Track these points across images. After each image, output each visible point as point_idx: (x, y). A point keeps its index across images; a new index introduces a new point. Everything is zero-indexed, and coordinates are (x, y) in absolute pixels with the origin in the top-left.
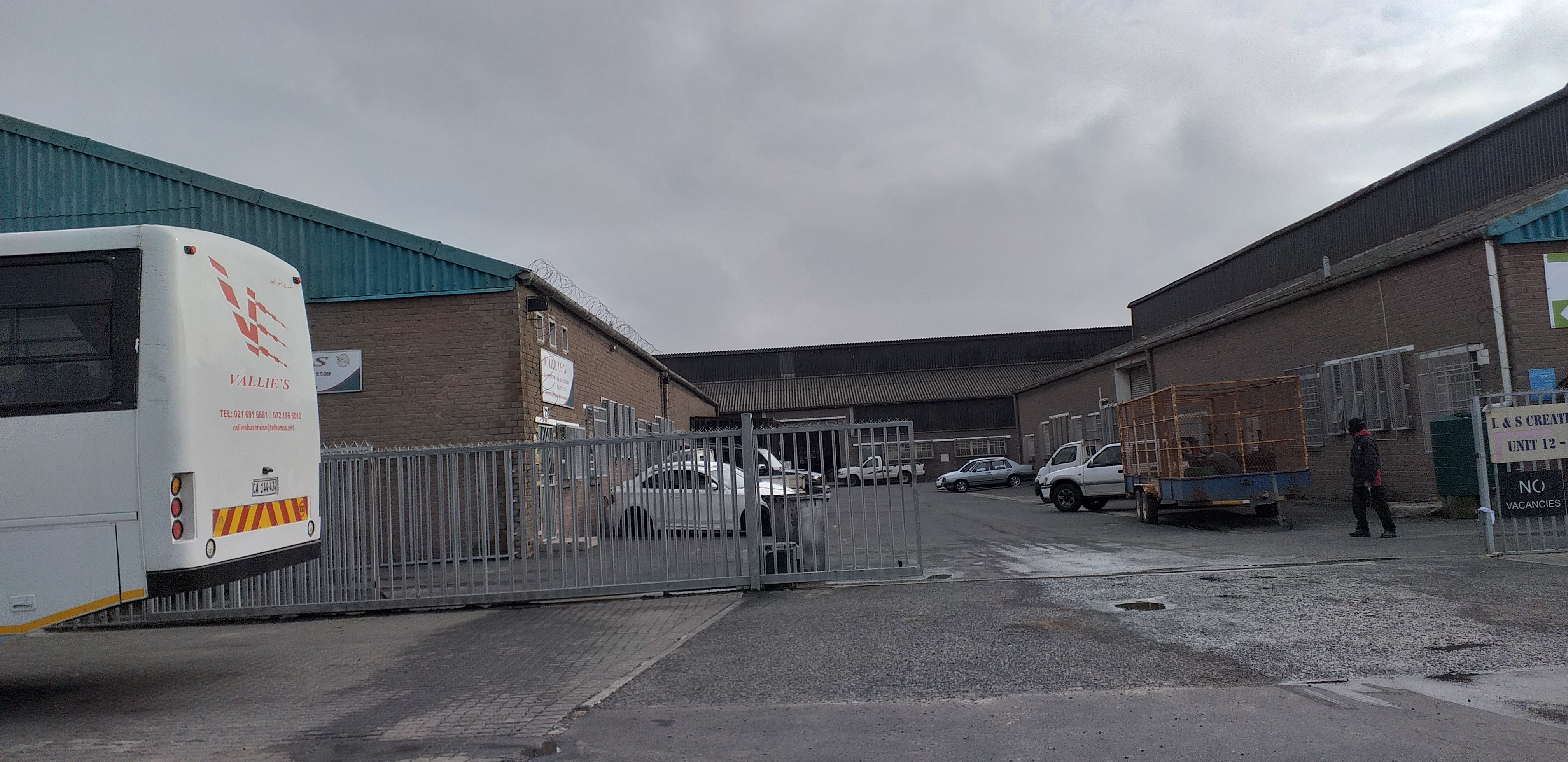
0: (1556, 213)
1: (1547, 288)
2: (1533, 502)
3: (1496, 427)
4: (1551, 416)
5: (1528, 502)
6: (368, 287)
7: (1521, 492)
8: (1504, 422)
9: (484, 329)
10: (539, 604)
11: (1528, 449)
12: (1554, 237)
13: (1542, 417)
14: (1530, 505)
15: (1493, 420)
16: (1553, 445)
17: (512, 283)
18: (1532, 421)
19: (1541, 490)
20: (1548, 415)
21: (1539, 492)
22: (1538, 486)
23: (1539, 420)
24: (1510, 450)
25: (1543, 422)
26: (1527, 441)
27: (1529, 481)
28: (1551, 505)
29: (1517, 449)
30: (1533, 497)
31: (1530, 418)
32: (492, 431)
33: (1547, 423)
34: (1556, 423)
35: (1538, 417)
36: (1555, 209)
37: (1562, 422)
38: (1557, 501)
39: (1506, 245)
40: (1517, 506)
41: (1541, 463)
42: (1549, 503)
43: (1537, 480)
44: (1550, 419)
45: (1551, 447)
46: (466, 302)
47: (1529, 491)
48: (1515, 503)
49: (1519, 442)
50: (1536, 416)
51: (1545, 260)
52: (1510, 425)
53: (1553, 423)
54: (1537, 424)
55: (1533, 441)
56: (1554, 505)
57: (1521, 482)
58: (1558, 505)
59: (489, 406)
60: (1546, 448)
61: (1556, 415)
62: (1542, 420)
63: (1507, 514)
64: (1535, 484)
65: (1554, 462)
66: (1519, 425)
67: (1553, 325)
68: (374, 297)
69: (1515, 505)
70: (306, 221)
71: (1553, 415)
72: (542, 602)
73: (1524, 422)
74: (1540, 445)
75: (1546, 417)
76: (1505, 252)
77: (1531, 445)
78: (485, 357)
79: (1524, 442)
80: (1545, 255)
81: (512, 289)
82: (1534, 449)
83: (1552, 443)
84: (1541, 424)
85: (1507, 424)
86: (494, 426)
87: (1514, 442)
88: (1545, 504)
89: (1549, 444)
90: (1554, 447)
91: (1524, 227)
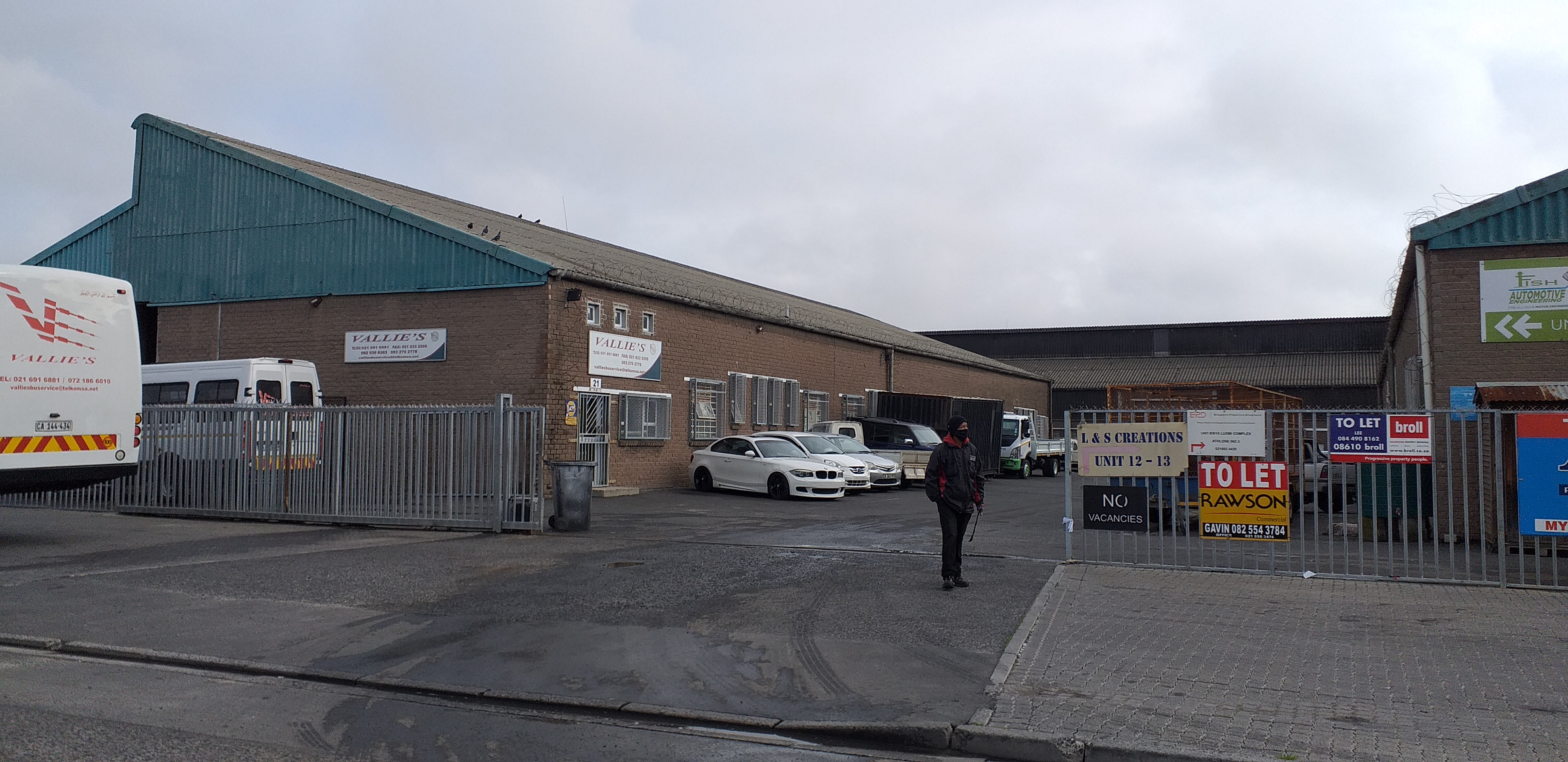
0: (1498, 215)
1: (1481, 298)
2: (1115, 516)
3: (1086, 441)
4: (1139, 435)
5: (1110, 516)
6: (452, 281)
7: (1104, 505)
8: (1093, 437)
9: (526, 315)
10: (374, 527)
11: (1114, 464)
12: (1492, 241)
13: (1131, 435)
14: (1112, 519)
15: (1084, 434)
16: (1140, 463)
17: (544, 279)
18: (1121, 438)
19: (1123, 505)
20: (1137, 433)
21: (1121, 506)
22: (1121, 501)
23: (1127, 438)
24: (1097, 464)
25: (1131, 440)
26: (1114, 457)
27: (1112, 496)
28: (1132, 520)
29: (1103, 464)
30: (1115, 511)
31: (1119, 435)
32: (527, 397)
33: (1136, 440)
34: (1144, 441)
35: (1127, 435)
36: (1498, 210)
37: (1150, 441)
38: (1139, 518)
39: (1434, 251)
40: (1099, 518)
41: (1127, 479)
42: (1131, 519)
43: (1121, 495)
44: (1139, 437)
45: (1137, 465)
46: (516, 293)
47: (1112, 505)
48: (1097, 515)
49: (1106, 457)
50: (1124, 434)
51: (1482, 267)
52: (1099, 440)
53: (1142, 441)
54: (1125, 441)
55: (1120, 457)
56: (1135, 521)
57: (1105, 496)
58: (1140, 521)
59: (525, 376)
60: (1132, 465)
61: (1145, 434)
62: (1131, 438)
63: (1089, 524)
64: (1118, 498)
65: (1140, 479)
66: (1107, 441)
67: (1484, 338)
68: (455, 289)
69: (1097, 517)
70: (418, 229)
71: (1143, 434)
72: (375, 526)
73: (1113, 438)
74: (1126, 461)
75: (1135, 435)
76: (1434, 258)
77: (1117, 461)
78: (525, 337)
79: (1111, 458)
80: (1481, 262)
81: (544, 283)
82: (1120, 464)
83: (1138, 460)
84: (1129, 442)
85: (1096, 439)
86: (527, 392)
87: (1101, 457)
88: (1127, 519)
89: (1135, 462)
90: (1140, 465)
91: (1457, 231)
